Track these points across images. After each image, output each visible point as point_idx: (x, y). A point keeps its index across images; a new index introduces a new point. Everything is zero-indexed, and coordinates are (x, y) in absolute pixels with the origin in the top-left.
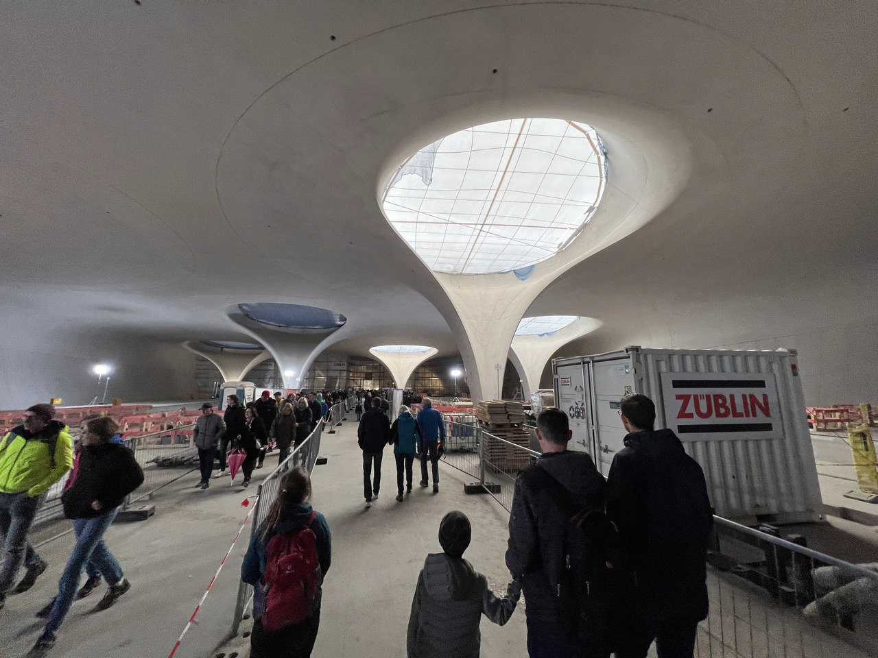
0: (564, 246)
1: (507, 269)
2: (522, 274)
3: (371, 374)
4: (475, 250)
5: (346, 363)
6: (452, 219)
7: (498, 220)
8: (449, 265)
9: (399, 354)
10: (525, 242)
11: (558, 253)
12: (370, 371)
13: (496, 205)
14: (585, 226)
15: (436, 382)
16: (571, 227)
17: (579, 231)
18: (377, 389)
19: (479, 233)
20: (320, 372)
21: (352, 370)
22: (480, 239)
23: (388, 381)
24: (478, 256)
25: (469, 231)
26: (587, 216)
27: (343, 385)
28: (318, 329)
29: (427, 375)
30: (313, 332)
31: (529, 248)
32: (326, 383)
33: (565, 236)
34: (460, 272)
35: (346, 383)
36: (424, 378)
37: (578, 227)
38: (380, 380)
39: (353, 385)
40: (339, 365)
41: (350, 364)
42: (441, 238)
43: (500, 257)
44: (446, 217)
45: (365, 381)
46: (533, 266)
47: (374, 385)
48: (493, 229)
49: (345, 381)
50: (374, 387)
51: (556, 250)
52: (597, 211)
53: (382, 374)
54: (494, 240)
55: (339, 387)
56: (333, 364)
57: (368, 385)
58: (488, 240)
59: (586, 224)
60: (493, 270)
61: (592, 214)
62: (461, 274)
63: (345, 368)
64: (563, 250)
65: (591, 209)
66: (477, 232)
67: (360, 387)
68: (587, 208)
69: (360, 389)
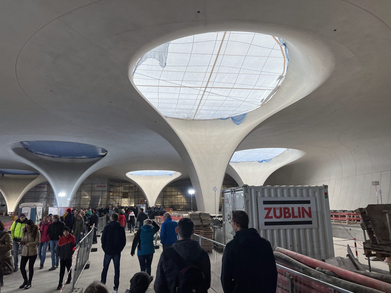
0: (266, 100)
1: (226, 116)
2: (237, 120)
3: (127, 193)
4: (201, 104)
5: (106, 185)
6: (184, 84)
7: (216, 85)
8: (183, 114)
9: (150, 176)
10: (237, 98)
11: (262, 105)
12: (127, 191)
13: (213, 75)
14: (278, 88)
15: (181, 200)
16: (269, 88)
17: (275, 91)
18: (133, 205)
19: (204, 93)
20: (85, 193)
21: (112, 190)
22: (205, 97)
23: (141, 199)
24: (204, 108)
25: (197, 92)
26: (279, 82)
27: (104, 203)
28: (84, 159)
29: (173, 193)
30: (80, 161)
31: (240, 103)
32: (91, 201)
33: (265, 95)
34: (193, 118)
35: (107, 201)
36: (171, 196)
37: (273, 89)
38: (135, 198)
39: (112, 202)
40: (101, 186)
41: (110, 186)
42: (176, 96)
43: (221, 109)
44: (180, 83)
45: (123, 199)
46: (245, 114)
47: (130, 202)
48: (213, 90)
49: (106, 199)
50: (130, 204)
51: (260, 104)
52: (285, 79)
53: (136, 193)
54: (215, 97)
55: (101, 205)
56: (96, 186)
57: (125, 203)
58: (210, 97)
59: (279, 86)
60: (216, 117)
61: (281, 80)
62: (193, 120)
63: (106, 189)
64: (265, 104)
65: (281, 77)
66: (202, 93)
67: (119, 204)
68: (278, 77)
69: (118, 206)
